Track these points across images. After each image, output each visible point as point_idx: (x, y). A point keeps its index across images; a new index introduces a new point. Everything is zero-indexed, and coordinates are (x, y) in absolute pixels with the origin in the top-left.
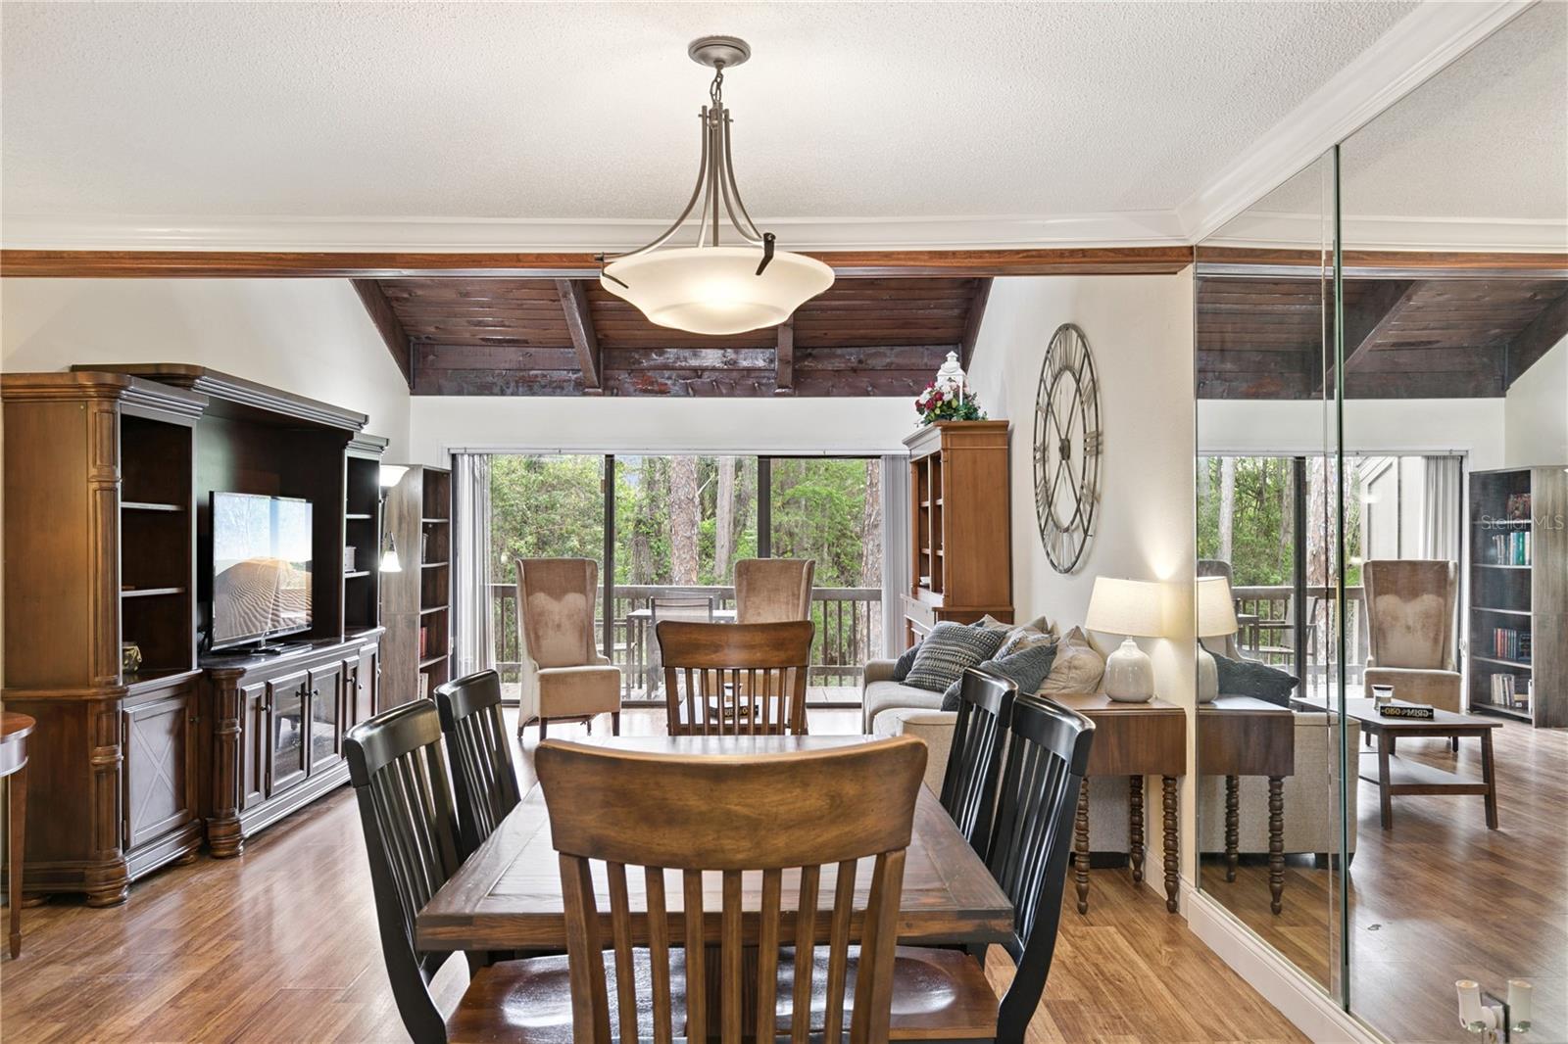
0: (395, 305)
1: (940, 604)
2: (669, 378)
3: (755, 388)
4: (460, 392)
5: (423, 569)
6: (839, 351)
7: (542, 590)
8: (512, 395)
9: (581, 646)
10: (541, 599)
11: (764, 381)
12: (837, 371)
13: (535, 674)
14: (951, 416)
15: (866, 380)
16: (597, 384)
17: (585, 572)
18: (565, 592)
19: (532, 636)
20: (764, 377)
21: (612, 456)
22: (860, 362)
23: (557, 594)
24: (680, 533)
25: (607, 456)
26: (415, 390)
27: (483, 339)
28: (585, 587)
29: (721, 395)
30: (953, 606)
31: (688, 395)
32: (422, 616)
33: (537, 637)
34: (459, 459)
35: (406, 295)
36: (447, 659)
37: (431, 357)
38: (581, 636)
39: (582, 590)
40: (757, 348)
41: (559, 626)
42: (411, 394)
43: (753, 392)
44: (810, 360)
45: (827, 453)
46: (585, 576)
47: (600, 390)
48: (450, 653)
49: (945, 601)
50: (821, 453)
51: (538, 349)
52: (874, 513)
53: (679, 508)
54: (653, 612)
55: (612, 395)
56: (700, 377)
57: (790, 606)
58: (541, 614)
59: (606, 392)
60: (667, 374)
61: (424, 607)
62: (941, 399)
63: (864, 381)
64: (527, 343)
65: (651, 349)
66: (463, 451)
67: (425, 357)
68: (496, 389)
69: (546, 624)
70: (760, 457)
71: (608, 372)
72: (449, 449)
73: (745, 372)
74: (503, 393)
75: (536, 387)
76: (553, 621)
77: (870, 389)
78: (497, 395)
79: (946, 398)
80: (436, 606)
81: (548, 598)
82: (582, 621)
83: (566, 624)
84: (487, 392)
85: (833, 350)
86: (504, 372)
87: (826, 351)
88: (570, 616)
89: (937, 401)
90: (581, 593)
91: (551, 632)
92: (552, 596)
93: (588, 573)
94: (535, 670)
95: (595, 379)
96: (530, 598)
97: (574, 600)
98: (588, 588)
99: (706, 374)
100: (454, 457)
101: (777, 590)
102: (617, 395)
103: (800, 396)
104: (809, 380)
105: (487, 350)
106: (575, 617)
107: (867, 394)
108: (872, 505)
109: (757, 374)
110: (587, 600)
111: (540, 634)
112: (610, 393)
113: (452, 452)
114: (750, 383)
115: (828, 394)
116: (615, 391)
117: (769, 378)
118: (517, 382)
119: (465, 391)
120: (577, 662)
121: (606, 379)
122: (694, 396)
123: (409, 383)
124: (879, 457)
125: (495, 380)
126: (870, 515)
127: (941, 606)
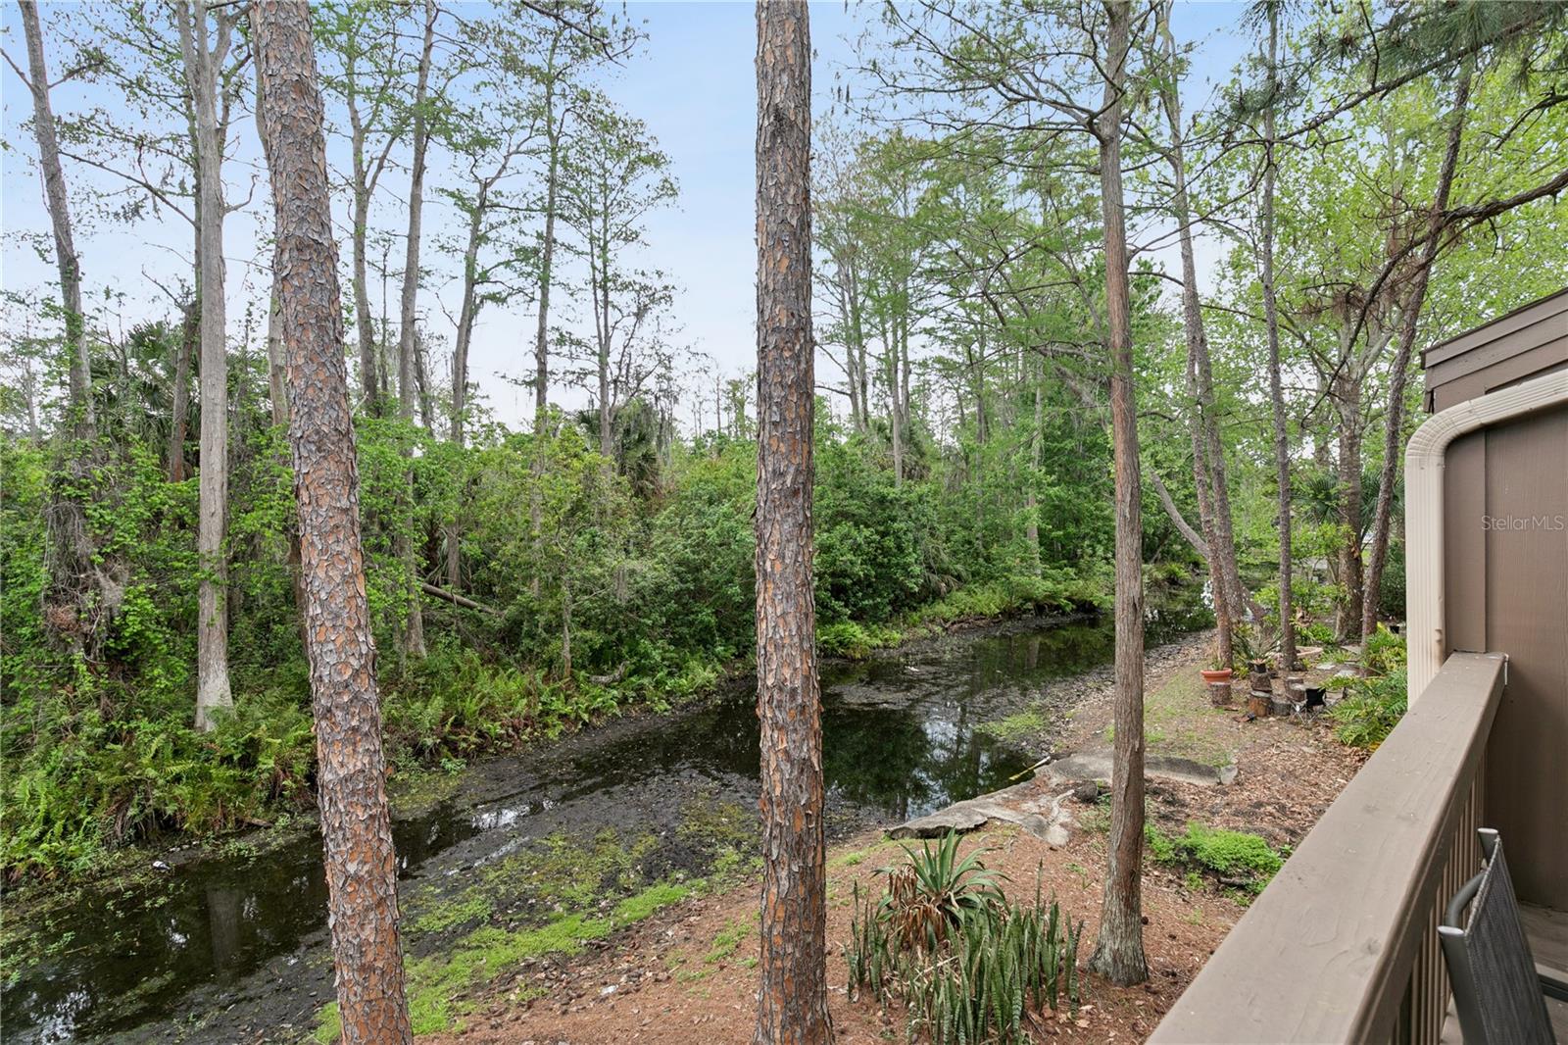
24: (326, 501)
53: (319, 450)
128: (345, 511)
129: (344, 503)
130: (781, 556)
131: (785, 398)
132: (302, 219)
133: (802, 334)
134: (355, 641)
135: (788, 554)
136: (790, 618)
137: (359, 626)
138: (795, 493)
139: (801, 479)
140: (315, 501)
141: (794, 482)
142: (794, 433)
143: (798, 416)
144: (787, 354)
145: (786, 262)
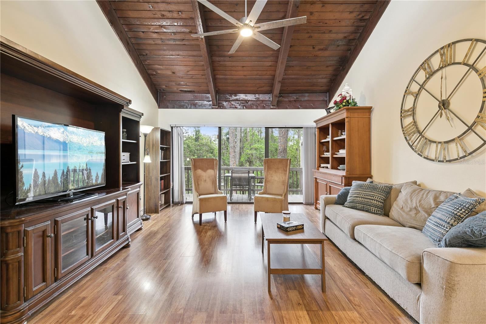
0: (152, 77)
1: (345, 174)
2: (238, 103)
3: (264, 106)
4: (174, 108)
5: (160, 162)
6: (290, 95)
7: (200, 169)
8: (190, 108)
9: (213, 187)
10: (199, 172)
11: (267, 104)
12: (290, 101)
13: (198, 198)
14: (348, 106)
15: (299, 104)
16: (216, 105)
17: (214, 163)
18: (207, 169)
19: (197, 184)
20: (267, 103)
21: (220, 127)
22: (297, 98)
23: (205, 170)
25: (219, 127)
26: (160, 107)
27: (181, 91)
28: (214, 168)
29: (254, 109)
30: (350, 175)
31: (244, 109)
32: (160, 177)
33: (198, 185)
34: (174, 128)
35: (155, 73)
36: (170, 190)
37: (165, 97)
38: (213, 184)
39: (213, 168)
40: (265, 94)
41: (205, 181)
42: (159, 108)
43: (264, 108)
44: (281, 97)
45: (287, 126)
46: (214, 164)
47: (217, 107)
48: (171, 187)
49: (346, 173)
50: (285, 126)
51: (197, 94)
54: (232, 175)
55: (220, 109)
56: (247, 103)
57: (283, 174)
58: (199, 177)
59: (219, 108)
60: (237, 102)
61: (161, 174)
62: (345, 99)
63: (298, 105)
64: (194, 92)
65: (233, 94)
66: (175, 126)
67: (163, 97)
68: (185, 107)
69: (201, 180)
70: (266, 128)
71: (219, 101)
72: (170, 125)
73: (261, 102)
74: (187, 108)
75: (197, 106)
76: (203, 179)
77: (300, 107)
78: (185, 108)
79: (347, 99)
80: (166, 173)
81: (202, 171)
82: (213, 179)
83: (208, 180)
84: (182, 107)
85: (289, 94)
86: (187, 101)
87: (286, 95)
88: (209, 177)
89: (343, 100)
90: (213, 169)
91: (203, 183)
92: (203, 171)
93: (215, 163)
94: (198, 197)
95: (216, 103)
96: (196, 171)
97: (210, 172)
98: (215, 168)
99: (249, 102)
100: (172, 128)
101: (278, 169)
102: (222, 109)
103: (278, 109)
104: (281, 104)
105: (182, 94)
106: (211, 177)
107: (299, 108)
109: (265, 102)
110: (214, 172)
111: (199, 183)
112: (220, 108)
113: (171, 126)
114: (263, 105)
115: (287, 108)
116: (222, 107)
117: (269, 103)
118: (191, 104)
119: (175, 107)
120: (211, 192)
121: (219, 104)
122: (246, 109)
123: (158, 104)
124: (302, 128)
125: (184, 104)
127: (345, 175)
128: (234, 155)
129: (234, 154)
131: (281, 138)
140: (231, 154)
141: (281, 150)
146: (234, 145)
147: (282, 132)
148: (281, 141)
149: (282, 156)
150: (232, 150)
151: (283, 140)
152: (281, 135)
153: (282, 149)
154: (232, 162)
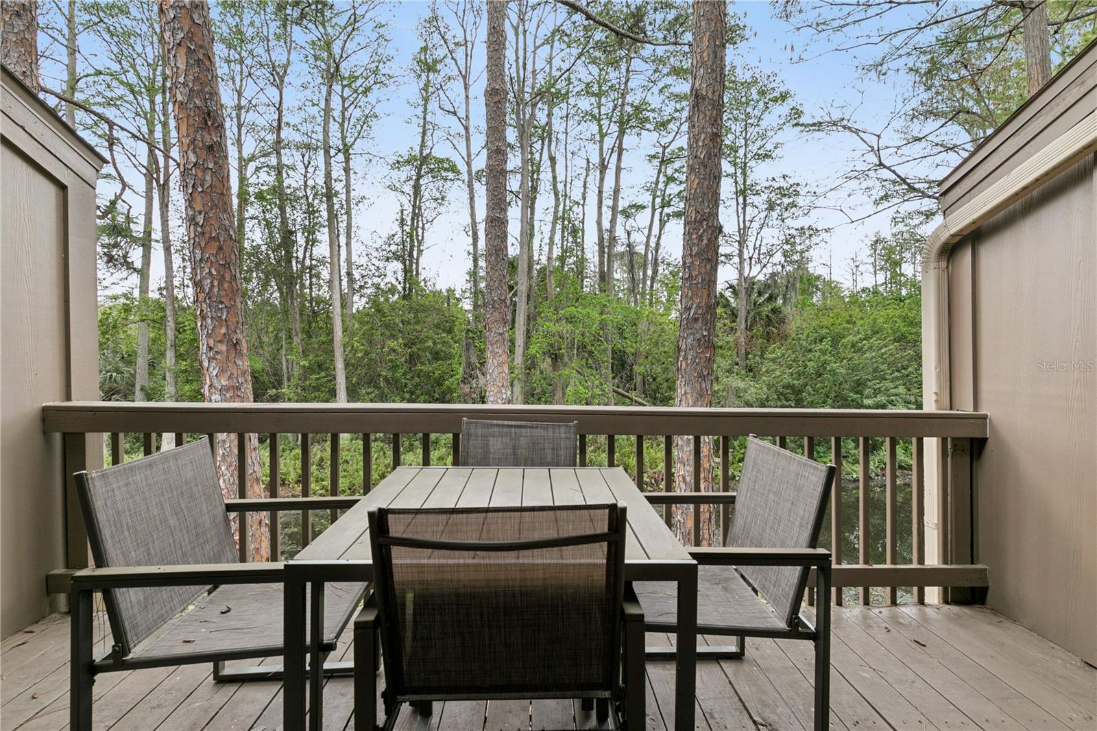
24: (494, 330)
52: (694, 306)
53: (493, 308)
108: (692, 299)
126: (690, 309)
129: (501, 331)
130: (685, 358)
131: (692, 263)
132: (494, 208)
133: (705, 223)
134: (501, 392)
135: (690, 357)
136: (689, 396)
137: (503, 386)
138: (696, 320)
139: (700, 312)
140: (490, 330)
141: (695, 313)
142: (697, 284)
143: (700, 273)
144: (694, 237)
145: (697, 181)
146: (501, 294)
147: (700, 238)
148: (695, 273)
149: (698, 336)
150: (496, 314)
151: (703, 270)
152: (695, 249)
153: (698, 307)
154: (494, 358)
